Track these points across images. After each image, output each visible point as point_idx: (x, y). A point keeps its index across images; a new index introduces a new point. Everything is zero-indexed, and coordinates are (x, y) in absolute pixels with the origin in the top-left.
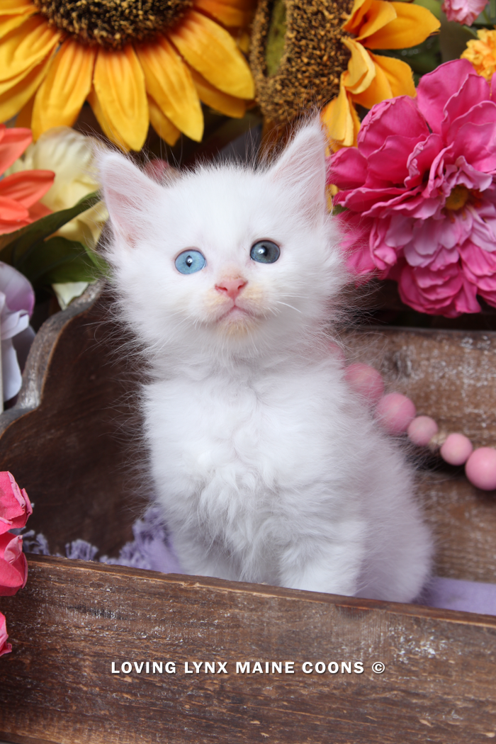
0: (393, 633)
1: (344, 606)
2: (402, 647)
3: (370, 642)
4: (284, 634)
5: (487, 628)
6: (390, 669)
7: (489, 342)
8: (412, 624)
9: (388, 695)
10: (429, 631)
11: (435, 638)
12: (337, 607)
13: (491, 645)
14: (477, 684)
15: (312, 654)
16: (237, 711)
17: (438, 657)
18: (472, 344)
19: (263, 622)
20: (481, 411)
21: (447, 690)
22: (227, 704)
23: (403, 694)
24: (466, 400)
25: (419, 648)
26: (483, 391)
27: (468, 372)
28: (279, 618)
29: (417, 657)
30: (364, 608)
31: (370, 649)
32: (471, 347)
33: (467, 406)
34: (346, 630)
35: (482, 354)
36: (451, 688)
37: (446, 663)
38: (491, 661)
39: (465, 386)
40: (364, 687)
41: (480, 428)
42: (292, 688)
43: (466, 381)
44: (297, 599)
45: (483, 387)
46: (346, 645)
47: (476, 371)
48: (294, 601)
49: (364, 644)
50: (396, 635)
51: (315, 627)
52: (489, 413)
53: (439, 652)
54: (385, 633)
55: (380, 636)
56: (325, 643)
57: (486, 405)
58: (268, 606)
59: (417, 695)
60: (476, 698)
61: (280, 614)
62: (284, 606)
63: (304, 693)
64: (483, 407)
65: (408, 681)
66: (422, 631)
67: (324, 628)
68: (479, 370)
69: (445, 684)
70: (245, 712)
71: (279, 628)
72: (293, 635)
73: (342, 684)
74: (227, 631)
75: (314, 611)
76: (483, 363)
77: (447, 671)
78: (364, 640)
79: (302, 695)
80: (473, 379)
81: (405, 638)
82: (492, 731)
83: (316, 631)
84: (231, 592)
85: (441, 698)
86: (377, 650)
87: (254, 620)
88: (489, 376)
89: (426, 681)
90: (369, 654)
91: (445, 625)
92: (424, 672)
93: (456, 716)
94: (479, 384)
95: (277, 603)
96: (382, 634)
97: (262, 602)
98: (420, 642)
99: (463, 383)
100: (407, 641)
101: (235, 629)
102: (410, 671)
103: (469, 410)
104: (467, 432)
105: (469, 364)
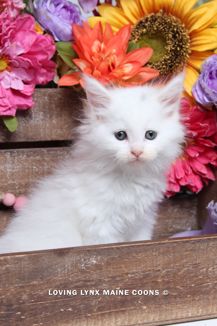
0: (79, 258)
1: (58, 252)
2: (83, 263)
3: (69, 264)
4: (31, 270)
5: (116, 247)
6: (78, 273)
7: (17, 153)
8: (86, 253)
9: (77, 284)
10: (93, 254)
11: (96, 256)
12: (55, 253)
13: (118, 253)
14: (113, 270)
15: (44, 276)
16: (9, 310)
17: (97, 263)
18: (10, 155)
19: (21, 268)
20: (15, 182)
21: (101, 276)
22: (4, 309)
23: (83, 282)
24: (9, 178)
25: (90, 262)
26: (16, 173)
27: (9, 166)
28: (28, 264)
29: (89, 266)
30: (66, 251)
31: (69, 267)
32: (10, 156)
33: (9, 181)
34: (59, 262)
35: (15, 158)
36: (103, 274)
37: (101, 265)
38: (117, 260)
39: (8, 172)
40: (67, 284)
41: (15, 189)
42: (35, 293)
43: (8, 170)
44: (36, 254)
45: (16, 172)
46: (59, 268)
47: (12, 166)
48: (35, 255)
49: (67, 266)
50: (80, 259)
51: (45, 264)
52: (19, 182)
53: (98, 261)
54: (75, 259)
55: (73, 261)
56: (50, 270)
57: (17, 179)
58: (23, 260)
59: (89, 281)
60: (113, 276)
61: (29, 262)
62: (31, 258)
63: (41, 294)
64: (16, 180)
65: (86, 276)
66: (91, 255)
67: (49, 263)
68: (13, 165)
69: (100, 274)
70: (13, 310)
71: (29, 268)
72: (35, 270)
73: (58, 285)
74: (4, 276)
75: (44, 257)
76: (15, 162)
77: (101, 268)
78: (67, 264)
79: (40, 295)
80: (11, 169)
81: (84, 259)
82: (119, 287)
83: (46, 265)
84: (5, 258)
85: (99, 279)
86: (73, 267)
87: (17, 268)
88: (18, 167)
89: (93, 274)
90: (69, 269)
91: (100, 250)
92: (92, 271)
93: (105, 285)
94: (14, 171)
95: (27, 258)
96: (74, 260)
97: (20, 259)
98: (90, 259)
99: (7, 171)
100: (85, 260)
101: (8, 274)
102: (86, 272)
103: (10, 182)
104: (9, 191)
105: (9, 163)
